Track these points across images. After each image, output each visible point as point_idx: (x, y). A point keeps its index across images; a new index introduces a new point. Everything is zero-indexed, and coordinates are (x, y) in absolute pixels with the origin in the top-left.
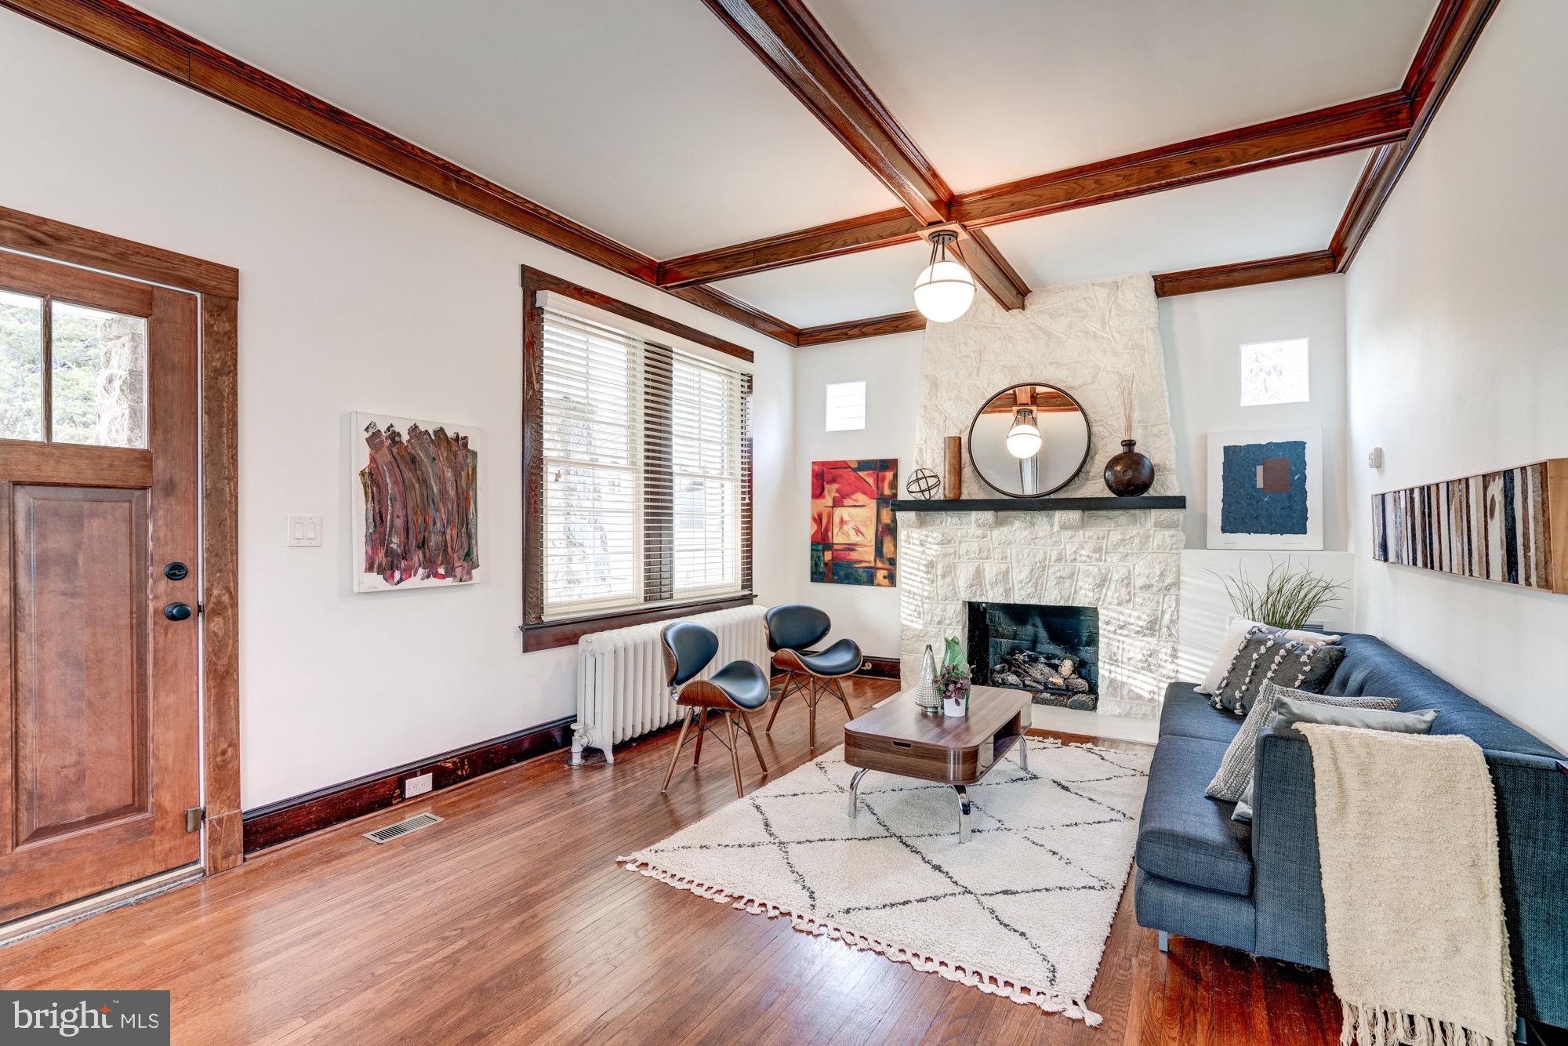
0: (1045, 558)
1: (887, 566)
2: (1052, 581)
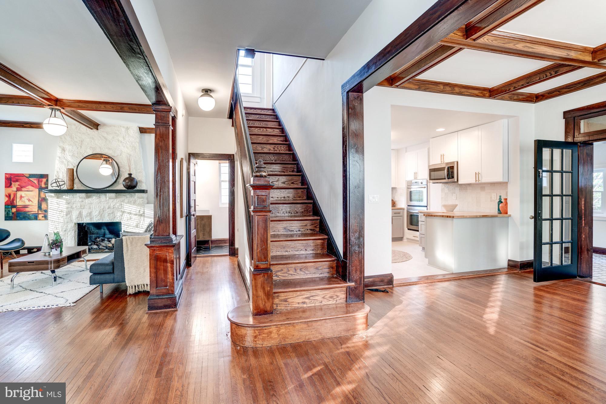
0: (104, 208)
1: (44, 212)
2: (107, 215)
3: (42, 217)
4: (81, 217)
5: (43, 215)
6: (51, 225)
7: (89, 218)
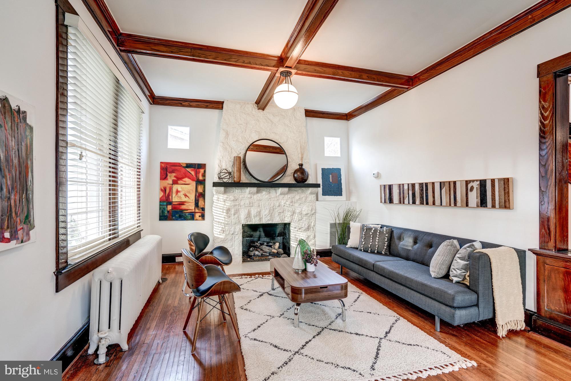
0: (274, 205)
1: (201, 211)
2: (277, 214)
3: (200, 216)
4: (250, 217)
5: (200, 214)
6: (217, 228)
7: (258, 219)
